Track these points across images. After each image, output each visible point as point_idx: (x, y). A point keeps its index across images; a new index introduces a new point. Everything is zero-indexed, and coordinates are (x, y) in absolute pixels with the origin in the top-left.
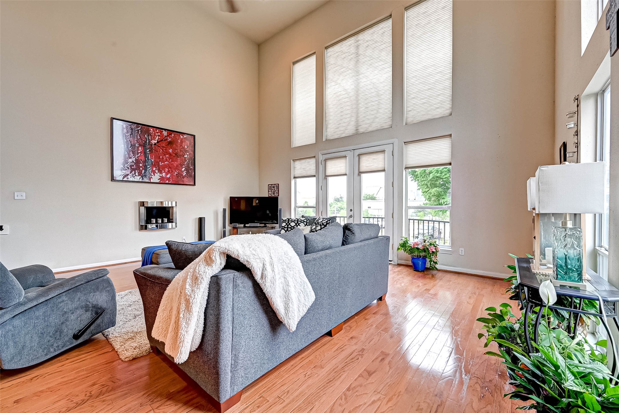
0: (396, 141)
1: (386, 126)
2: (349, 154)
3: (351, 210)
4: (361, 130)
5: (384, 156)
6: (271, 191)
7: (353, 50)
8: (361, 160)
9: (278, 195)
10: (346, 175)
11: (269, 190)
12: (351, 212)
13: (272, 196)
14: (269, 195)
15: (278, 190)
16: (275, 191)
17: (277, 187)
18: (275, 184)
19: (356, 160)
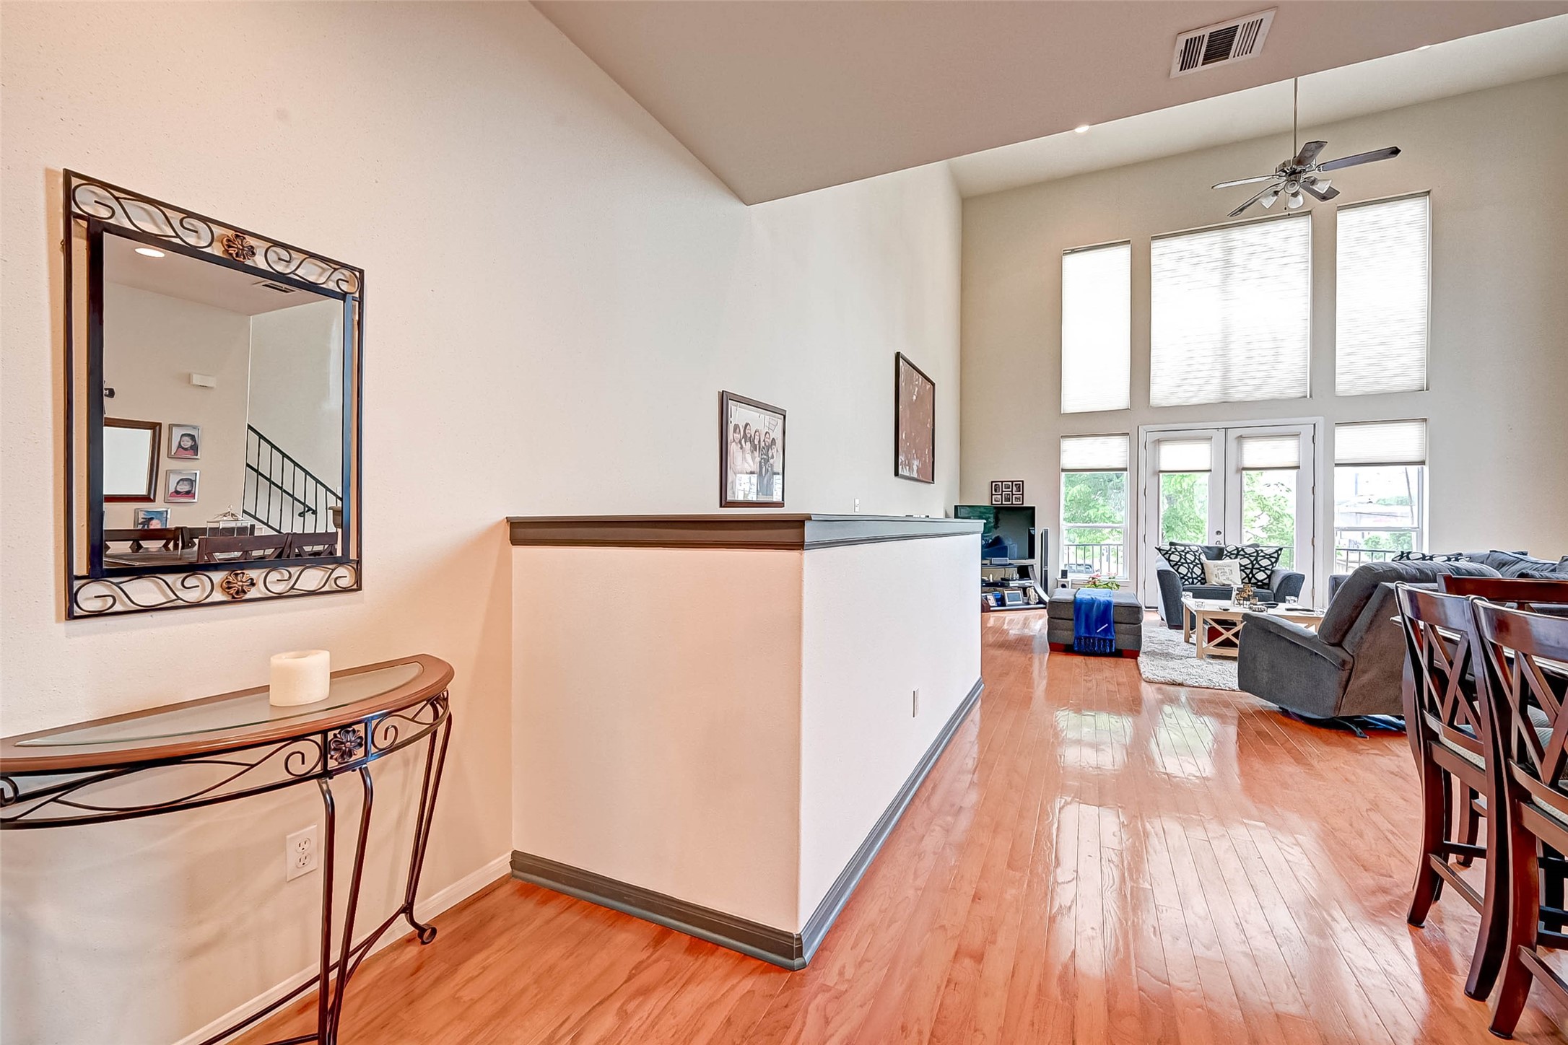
0: (1320, 420)
1: (1295, 392)
2: (1218, 436)
3: (1218, 533)
4: (1237, 396)
6: (1002, 495)
7: (1217, 253)
8: (1245, 448)
9: (1021, 503)
10: (1210, 471)
11: (994, 493)
12: (1218, 536)
13: (1002, 504)
14: (994, 502)
15: (1021, 493)
16: (1013, 495)
17: (1020, 486)
18: (1012, 482)
19: (1232, 445)
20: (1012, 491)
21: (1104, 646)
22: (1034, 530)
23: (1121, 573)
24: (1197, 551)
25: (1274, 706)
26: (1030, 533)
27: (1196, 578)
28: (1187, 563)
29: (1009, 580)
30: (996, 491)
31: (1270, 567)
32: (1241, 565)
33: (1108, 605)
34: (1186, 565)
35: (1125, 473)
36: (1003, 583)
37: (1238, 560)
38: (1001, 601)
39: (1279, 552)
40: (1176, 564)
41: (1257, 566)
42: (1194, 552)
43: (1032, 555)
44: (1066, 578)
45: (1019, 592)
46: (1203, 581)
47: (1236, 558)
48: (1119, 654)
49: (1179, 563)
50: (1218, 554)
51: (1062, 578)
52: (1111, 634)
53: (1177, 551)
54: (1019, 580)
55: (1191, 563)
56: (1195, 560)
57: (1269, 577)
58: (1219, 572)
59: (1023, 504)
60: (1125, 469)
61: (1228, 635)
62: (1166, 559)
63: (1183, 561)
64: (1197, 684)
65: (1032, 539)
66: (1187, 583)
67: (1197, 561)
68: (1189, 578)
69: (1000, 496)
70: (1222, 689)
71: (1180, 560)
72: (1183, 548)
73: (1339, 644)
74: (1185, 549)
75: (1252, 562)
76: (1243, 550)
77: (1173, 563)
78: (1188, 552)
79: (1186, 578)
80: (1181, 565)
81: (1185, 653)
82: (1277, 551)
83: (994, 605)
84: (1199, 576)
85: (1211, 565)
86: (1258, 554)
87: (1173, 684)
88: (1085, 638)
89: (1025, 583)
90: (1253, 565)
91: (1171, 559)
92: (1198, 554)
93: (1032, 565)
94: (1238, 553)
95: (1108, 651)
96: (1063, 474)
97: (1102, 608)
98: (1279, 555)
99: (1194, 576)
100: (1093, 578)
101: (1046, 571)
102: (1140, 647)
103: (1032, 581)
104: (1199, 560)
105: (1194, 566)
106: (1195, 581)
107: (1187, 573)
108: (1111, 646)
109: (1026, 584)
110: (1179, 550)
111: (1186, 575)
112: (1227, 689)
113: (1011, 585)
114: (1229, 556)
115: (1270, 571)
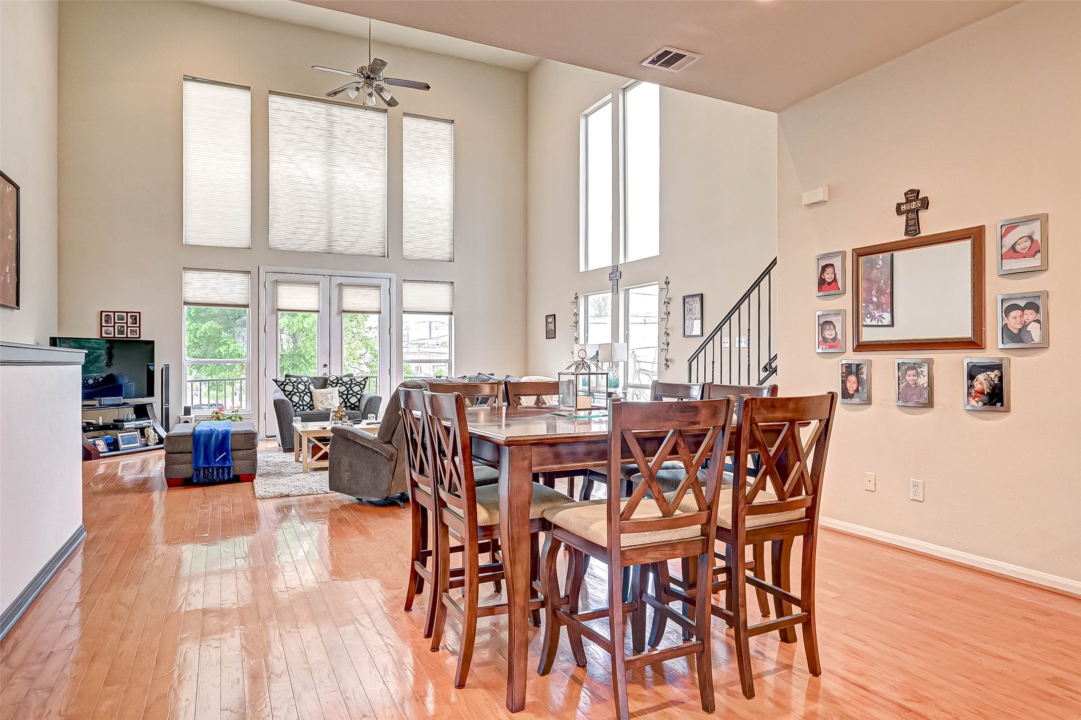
0: (393, 276)
1: (377, 252)
2: (324, 281)
3: (325, 366)
4: (338, 249)
5: (379, 293)
6: (113, 326)
7: (323, 123)
8: (343, 294)
9: (138, 336)
10: (319, 311)
11: (104, 324)
12: (324, 369)
13: (114, 337)
14: (104, 335)
15: (138, 325)
16: (127, 327)
17: (136, 318)
18: (127, 313)
19: (335, 291)
20: (127, 323)
21: (223, 474)
22: (154, 365)
23: (244, 407)
24: (307, 382)
25: (353, 499)
26: (148, 369)
27: (306, 405)
28: (298, 392)
29: (123, 421)
30: (107, 322)
31: (360, 393)
32: (340, 392)
33: (226, 435)
34: (298, 394)
35: (247, 309)
36: (117, 425)
37: (337, 388)
38: (113, 446)
39: (366, 380)
40: (290, 394)
41: (351, 392)
42: (304, 382)
43: (151, 393)
44: (190, 415)
45: (136, 433)
46: (311, 407)
47: (336, 386)
48: (237, 479)
49: (292, 393)
50: (324, 383)
51: (185, 415)
52: (229, 461)
53: (291, 382)
54: (136, 420)
55: (302, 392)
56: (305, 389)
57: (359, 400)
58: (324, 398)
59: (140, 337)
60: (247, 306)
61: (326, 449)
62: (282, 390)
63: (295, 390)
64: (300, 493)
65: (151, 375)
66: (298, 410)
67: (307, 390)
68: (300, 405)
69: (113, 328)
70: (318, 494)
71: (293, 389)
72: (296, 379)
73: (390, 442)
74: (298, 379)
75: (347, 389)
76: (341, 379)
77: (287, 393)
78: (300, 383)
79: (298, 405)
80: (294, 394)
81: (294, 470)
82: (364, 379)
83: (105, 450)
84: (308, 403)
85: (317, 392)
86: (352, 382)
87: (281, 497)
88: (204, 468)
89: (143, 423)
90: (348, 391)
91: (285, 389)
92: (307, 384)
93: (152, 403)
94: (338, 382)
95: (226, 478)
96: (186, 307)
97: (220, 437)
98: (366, 382)
99: (305, 403)
100: (217, 413)
101: (167, 409)
102: (256, 472)
103: (151, 421)
104: (309, 389)
105: (305, 394)
106: (306, 408)
107: (299, 401)
108: (229, 473)
109: (144, 425)
110: (292, 381)
111: (298, 403)
112: (322, 492)
113: (126, 427)
114: (331, 385)
115: (360, 396)
